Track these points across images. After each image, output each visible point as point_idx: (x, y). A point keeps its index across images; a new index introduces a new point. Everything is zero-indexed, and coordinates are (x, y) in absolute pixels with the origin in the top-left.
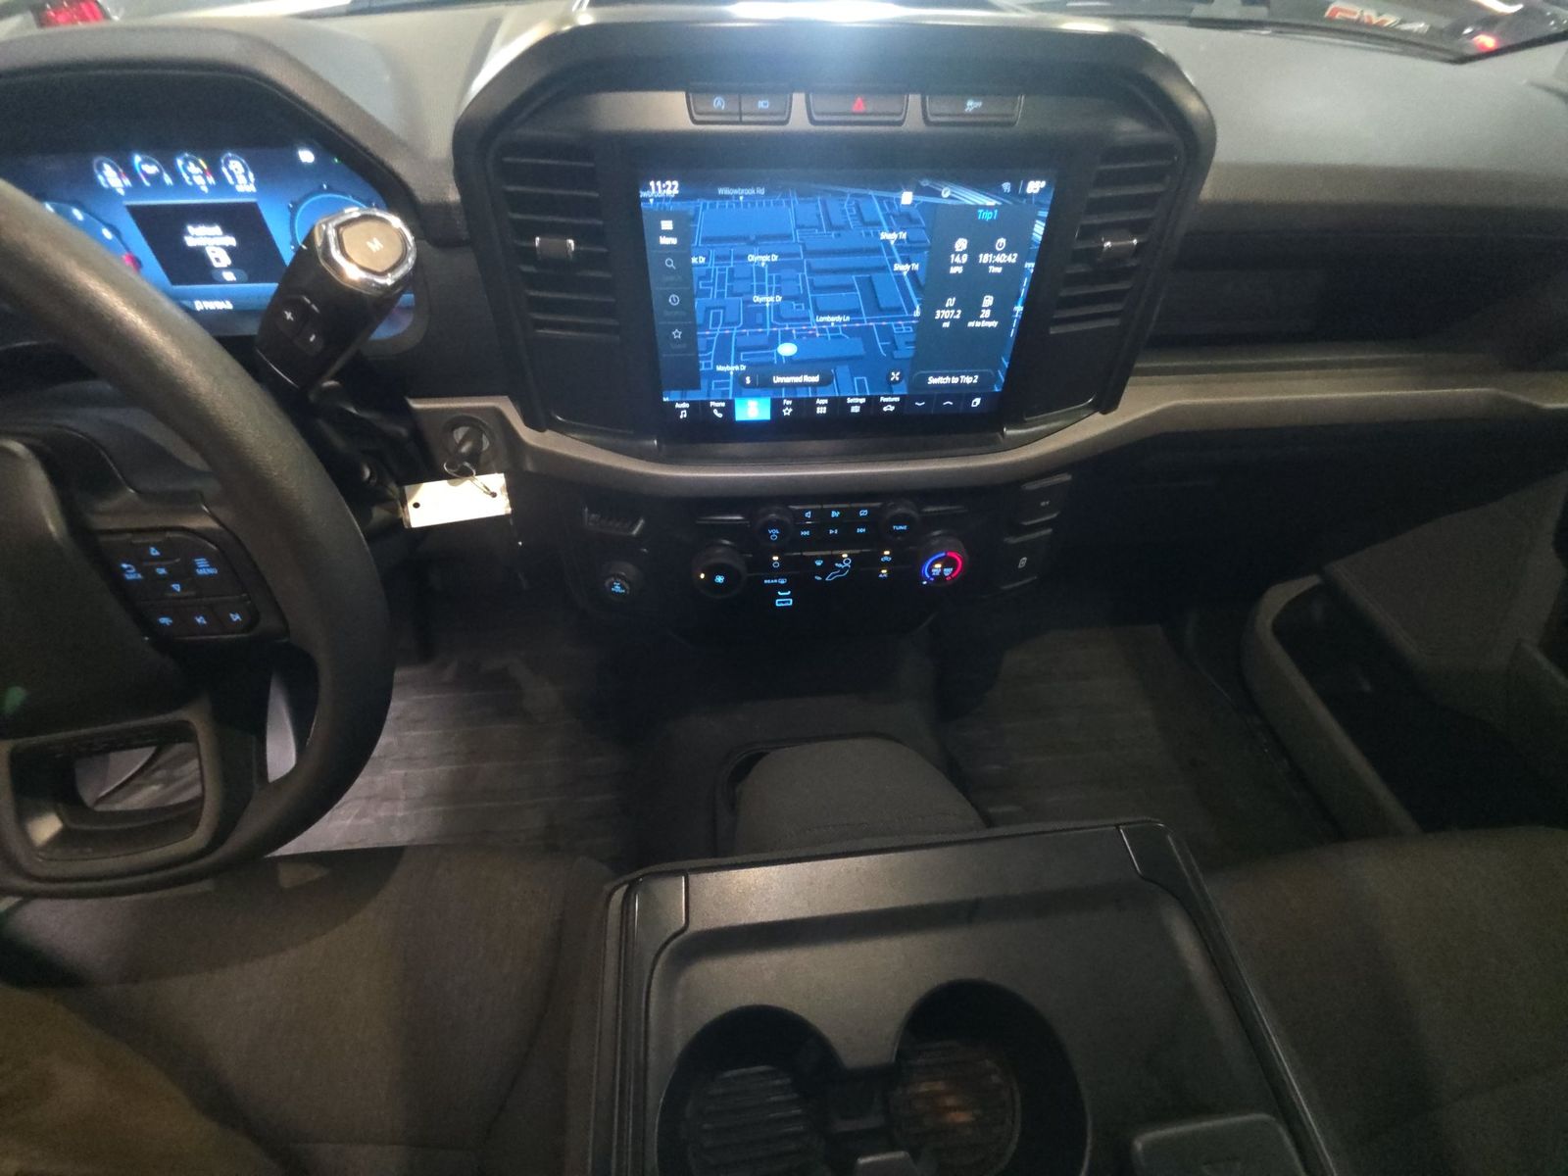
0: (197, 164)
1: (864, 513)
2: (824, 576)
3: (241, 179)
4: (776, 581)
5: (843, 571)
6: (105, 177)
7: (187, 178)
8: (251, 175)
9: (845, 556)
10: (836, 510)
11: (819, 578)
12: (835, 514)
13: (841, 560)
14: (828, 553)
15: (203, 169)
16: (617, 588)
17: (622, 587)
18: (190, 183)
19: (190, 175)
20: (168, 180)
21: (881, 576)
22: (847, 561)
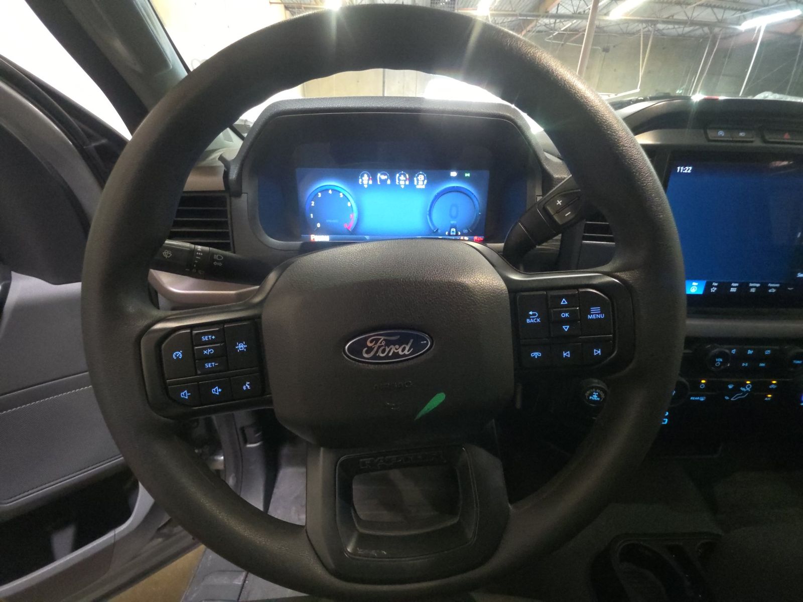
0: (405, 176)
1: (768, 352)
2: (731, 397)
3: (421, 183)
4: (698, 398)
5: (744, 393)
6: (362, 180)
7: (397, 181)
8: (426, 181)
9: (748, 382)
10: (751, 349)
11: (727, 398)
12: (750, 352)
13: (744, 385)
14: (737, 380)
15: (406, 178)
16: (595, 397)
17: (599, 396)
18: (397, 183)
19: (399, 180)
20: (389, 182)
21: (766, 399)
22: (749, 387)
